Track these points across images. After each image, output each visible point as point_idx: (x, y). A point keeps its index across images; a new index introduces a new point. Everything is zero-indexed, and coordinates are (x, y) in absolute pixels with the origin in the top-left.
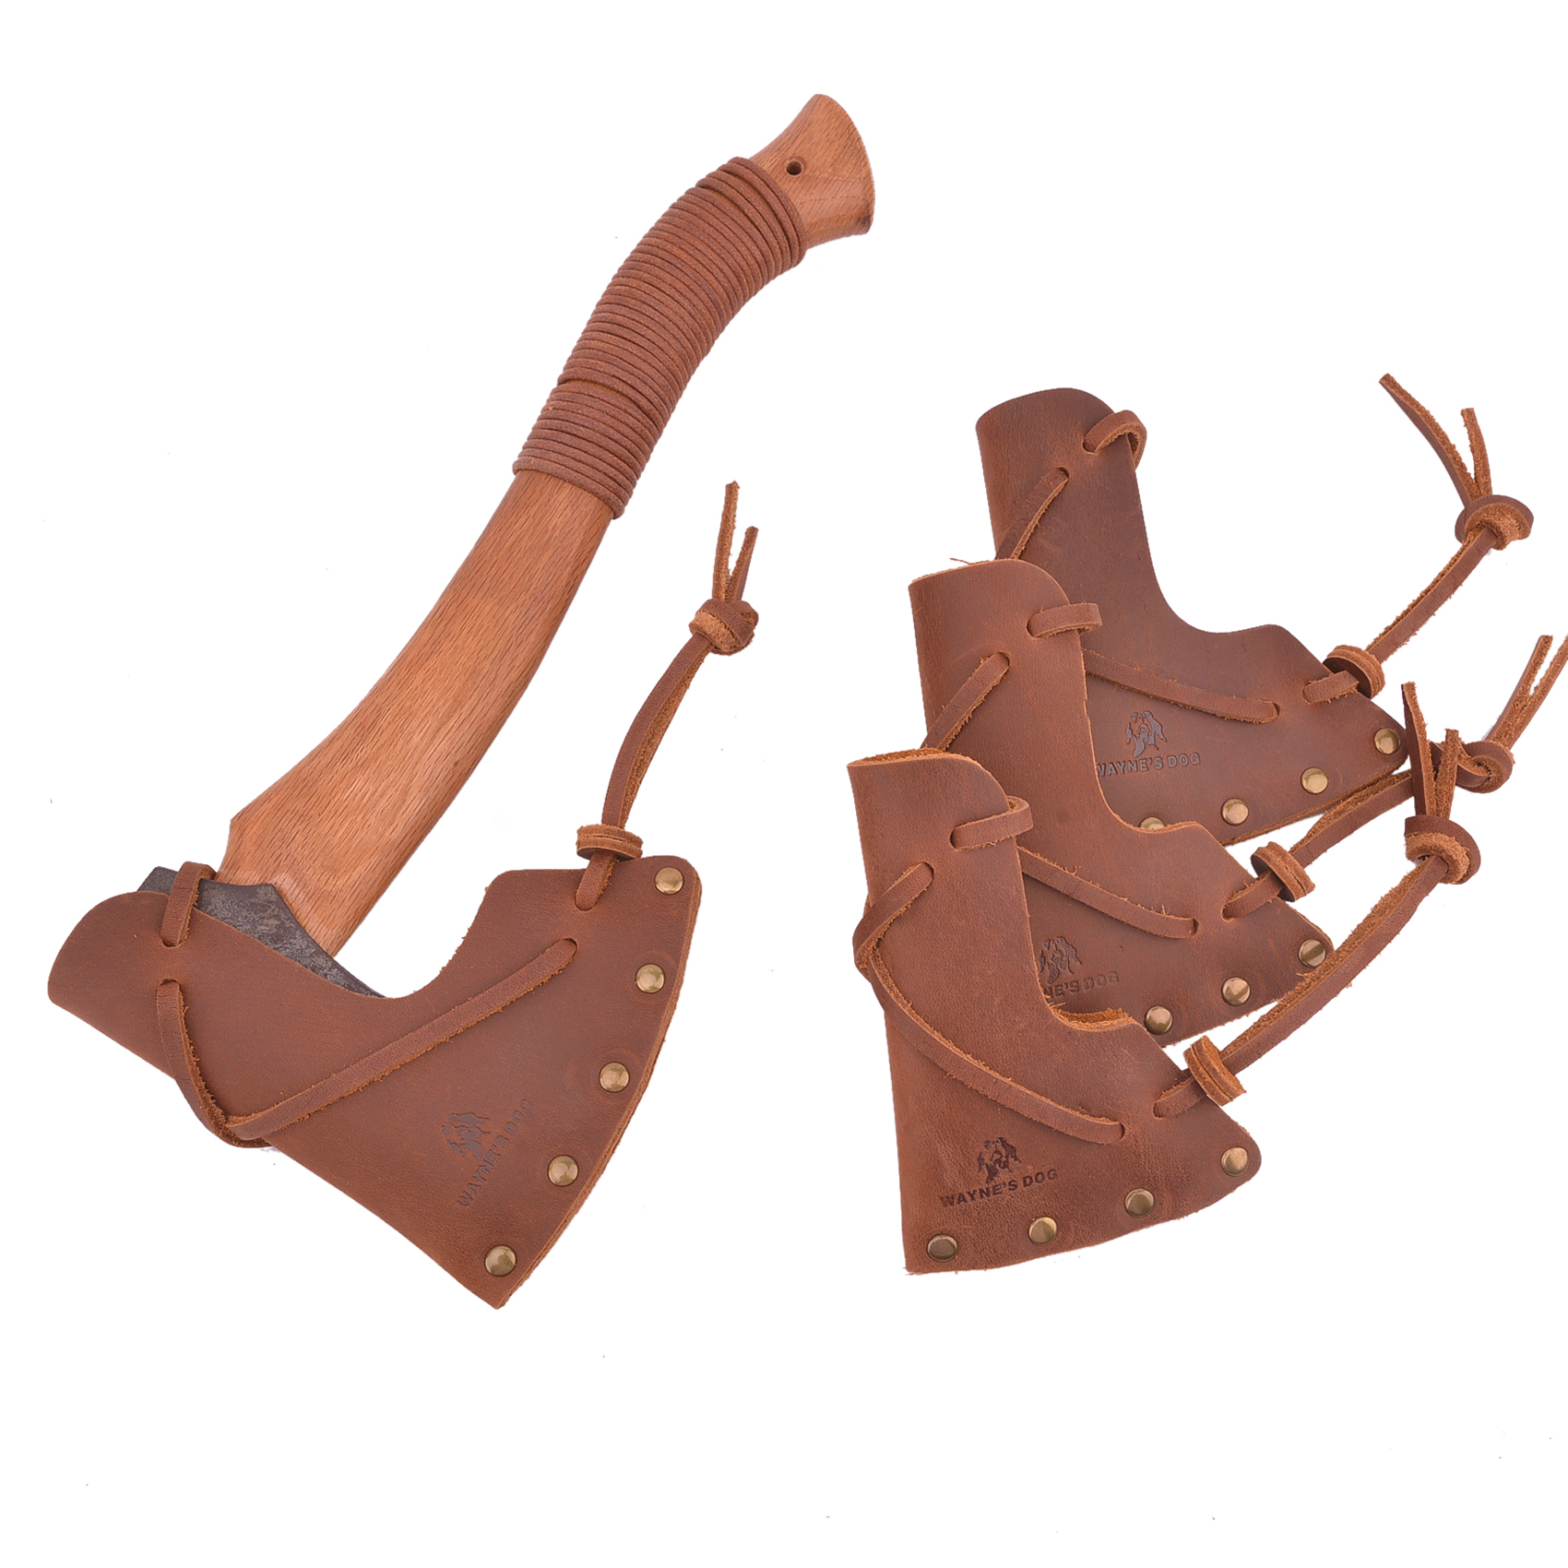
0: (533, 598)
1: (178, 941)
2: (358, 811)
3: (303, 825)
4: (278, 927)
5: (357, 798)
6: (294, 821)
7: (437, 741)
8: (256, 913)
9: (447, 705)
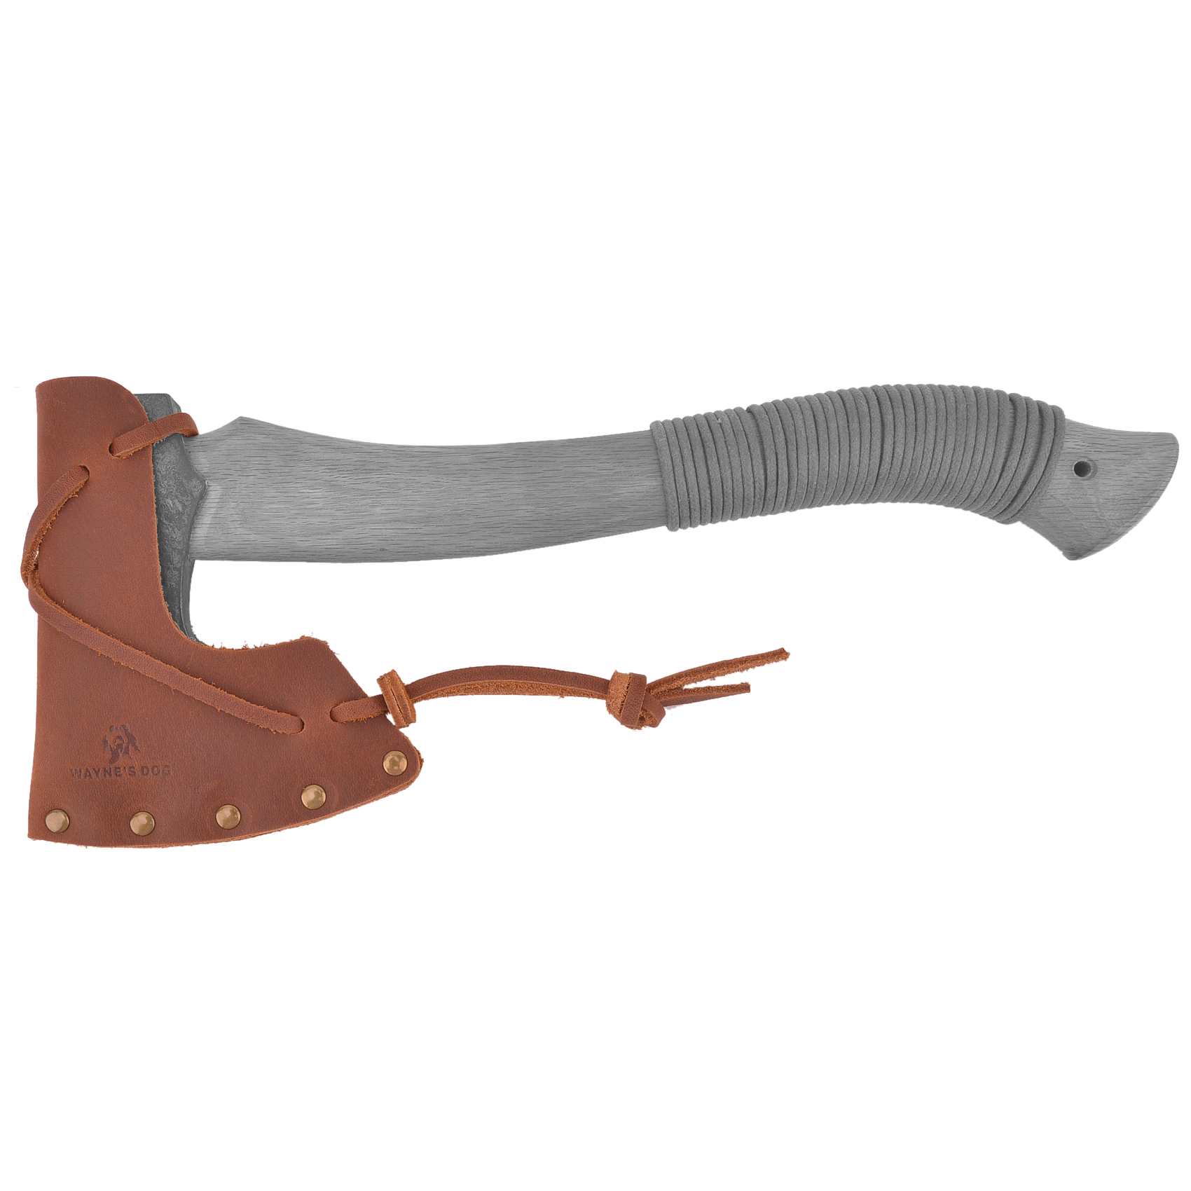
0: (548, 517)
1: (118, 454)
2: (298, 507)
3: (262, 476)
4: (179, 513)
5: (306, 500)
6: (260, 467)
7: (388, 526)
8: (176, 490)
9: (420, 514)
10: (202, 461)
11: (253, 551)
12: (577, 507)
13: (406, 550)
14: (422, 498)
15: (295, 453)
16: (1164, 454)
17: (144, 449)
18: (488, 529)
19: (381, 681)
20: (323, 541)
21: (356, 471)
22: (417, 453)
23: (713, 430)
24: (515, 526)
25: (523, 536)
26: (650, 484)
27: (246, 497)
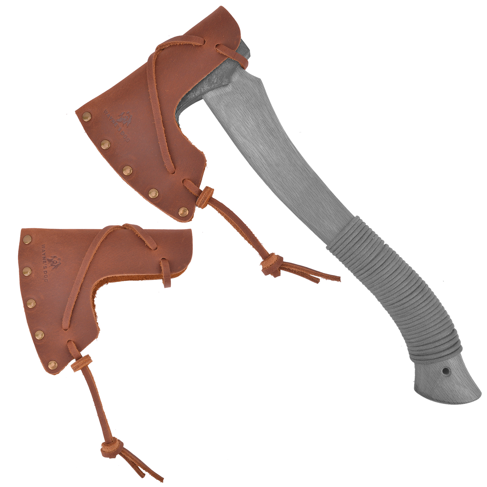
10: (236, 78)
11: (219, 115)
12: (310, 211)
13: (256, 165)
14: (276, 158)
15: (260, 106)
16: (471, 396)
17: (225, 56)
18: (281, 187)
19: (207, 188)
20: (238, 136)
21: (269, 130)
22: (289, 145)
23: (368, 238)
24: (289, 195)
25: (288, 201)
26: (335, 229)
27: (234, 100)
